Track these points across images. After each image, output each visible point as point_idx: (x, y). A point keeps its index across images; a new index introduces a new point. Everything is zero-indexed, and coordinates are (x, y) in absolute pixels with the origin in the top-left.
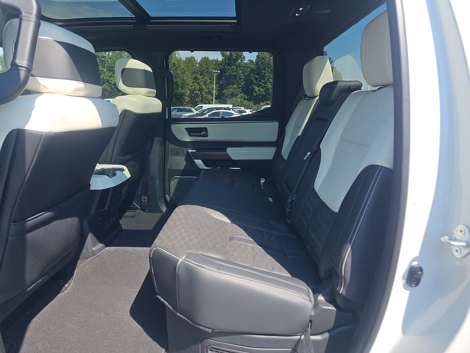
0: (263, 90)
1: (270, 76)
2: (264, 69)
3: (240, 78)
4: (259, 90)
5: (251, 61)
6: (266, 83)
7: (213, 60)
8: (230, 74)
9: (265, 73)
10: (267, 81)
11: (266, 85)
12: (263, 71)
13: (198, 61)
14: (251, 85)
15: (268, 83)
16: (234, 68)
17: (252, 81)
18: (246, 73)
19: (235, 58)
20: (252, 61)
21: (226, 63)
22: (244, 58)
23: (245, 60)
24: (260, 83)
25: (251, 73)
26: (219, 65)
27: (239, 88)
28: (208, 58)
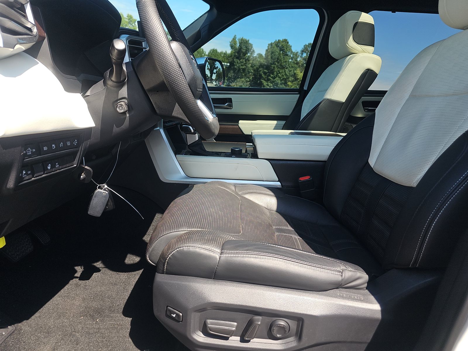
0: (271, 85)
1: (279, 71)
2: (274, 64)
3: (249, 71)
4: (268, 85)
5: (260, 55)
6: (274, 78)
7: (221, 53)
8: (239, 67)
9: (274, 67)
10: (276, 75)
11: (274, 80)
12: (273, 66)
13: (207, 53)
14: (260, 79)
15: (277, 78)
16: (243, 62)
17: (261, 75)
18: (255, 67)
19: (245, 51)
20: (262, 55)
21: (235, 56)
22: (254, 51)
23: (254, 54)
24: (269, 77)
25: (260, 68)
26: (228, 58)
27: (247, 82)
28: (216, 50)
